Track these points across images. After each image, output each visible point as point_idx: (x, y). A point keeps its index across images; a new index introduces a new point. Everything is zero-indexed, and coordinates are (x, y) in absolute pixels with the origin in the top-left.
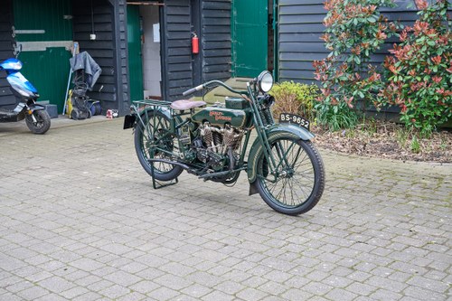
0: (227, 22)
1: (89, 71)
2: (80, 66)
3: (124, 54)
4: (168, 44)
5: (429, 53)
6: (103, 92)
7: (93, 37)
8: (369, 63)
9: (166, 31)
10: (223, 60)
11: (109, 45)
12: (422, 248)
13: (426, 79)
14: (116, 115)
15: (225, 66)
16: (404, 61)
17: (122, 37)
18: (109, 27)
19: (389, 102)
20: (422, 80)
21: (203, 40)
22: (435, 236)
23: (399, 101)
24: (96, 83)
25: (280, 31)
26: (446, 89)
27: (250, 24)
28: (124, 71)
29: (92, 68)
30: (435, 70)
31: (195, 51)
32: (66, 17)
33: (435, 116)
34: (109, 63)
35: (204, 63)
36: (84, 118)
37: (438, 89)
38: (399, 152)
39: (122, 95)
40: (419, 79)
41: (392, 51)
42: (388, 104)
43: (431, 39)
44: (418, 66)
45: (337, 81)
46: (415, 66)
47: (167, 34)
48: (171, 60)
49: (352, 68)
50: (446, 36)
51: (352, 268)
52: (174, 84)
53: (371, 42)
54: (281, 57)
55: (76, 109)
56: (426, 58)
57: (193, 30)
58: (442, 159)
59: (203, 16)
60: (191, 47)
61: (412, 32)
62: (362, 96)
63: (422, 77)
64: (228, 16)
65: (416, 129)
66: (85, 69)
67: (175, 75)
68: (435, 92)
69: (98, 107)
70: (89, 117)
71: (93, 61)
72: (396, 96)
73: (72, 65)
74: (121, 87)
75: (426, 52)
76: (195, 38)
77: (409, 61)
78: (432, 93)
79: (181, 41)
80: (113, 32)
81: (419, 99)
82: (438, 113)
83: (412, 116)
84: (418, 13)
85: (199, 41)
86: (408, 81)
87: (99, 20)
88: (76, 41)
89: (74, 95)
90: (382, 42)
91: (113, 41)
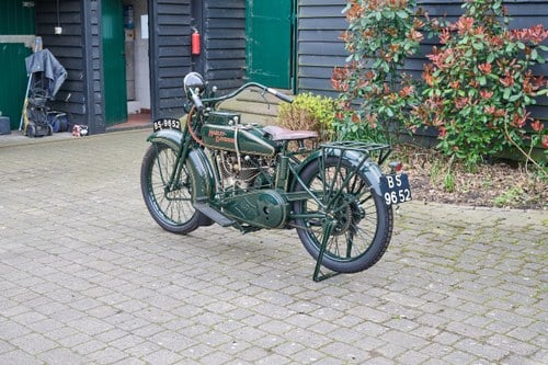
0: (240, 15)
1: (50, 75)
2: (38, 68)
3: (96, 53)
4: (158, 42)
5: (475, 59)
6: (70, 102)
7: (59, 30)
8: (403, 70)
9: (156, 25)
10: (233, 64)
11: (76, 42)
12: (381, 324)
13: (471, 93)
14: (85, 132)
15: (237, 72)
16: (445, 69)
17: (95, 30)
18: (77, 18)
19: (424, 122)
20: (467, 95)
21: (206, 38)
22: (409, 308)
23: (438, 122)
24: (60, 90)
25: (299, 28)
26: (497, 108)
27: (269, 18)
28: (96, 75)
29: (54, 70)
30: (483, 82)
31: (196, 51)
32: (26, 4)
33: (484, 143)
34: (78, 64)
35: (207, 67)
36: (42, 136)
37: (487, 107)
38: (427, 191)
39: (93, 108)
40: (462, 94)
41: (430, 56)
42: (423, 126)
43: (478, 40)
44: (461, 77)
45: (360, 93)
46: (457, 77)
47: (157, 29)
48: (163, 62)
49: (382, 76)
50: (501, 36)
51: (270, 351)
52: (166, 93)
53: (402, 44)
54: (300, 61)
55: (32, 124)
56: (472, 66)
57: (193, 23)
58: (479, 200)
59: (206, 5)
60: (190, 46)
61: (456, 31)
62: (390, 114)
63: (467, 91)
64: (242, 6)
65: (457, 161)
66: (44, 72)
67: (168, 83)
68: (483, 110)
69: (64, 121)
70: (49, 134)
71: (55, 61)
72: (434, 115)
73: (28, 66)
74: (93, 96)
75: (471, 57)
76: (196, 34)
77: (450, 69)
78: (478, 112)
79: (178, 38)
80: (81, 24)
81: (463, 120)
82: (488, 139)
83: (453, 142)
84: (463, 6)
85: (201, 38)
86: (448, 96)
87: (65, 8)
88: (38, 35)
89: (30, 105)
90: (416, 43)
91: (82, 36)
